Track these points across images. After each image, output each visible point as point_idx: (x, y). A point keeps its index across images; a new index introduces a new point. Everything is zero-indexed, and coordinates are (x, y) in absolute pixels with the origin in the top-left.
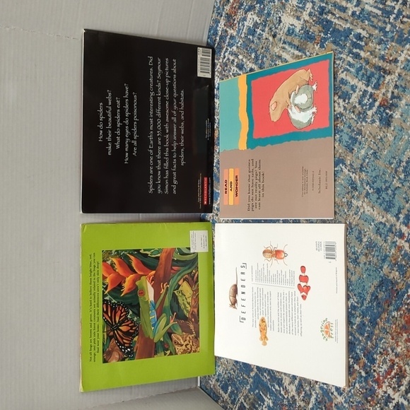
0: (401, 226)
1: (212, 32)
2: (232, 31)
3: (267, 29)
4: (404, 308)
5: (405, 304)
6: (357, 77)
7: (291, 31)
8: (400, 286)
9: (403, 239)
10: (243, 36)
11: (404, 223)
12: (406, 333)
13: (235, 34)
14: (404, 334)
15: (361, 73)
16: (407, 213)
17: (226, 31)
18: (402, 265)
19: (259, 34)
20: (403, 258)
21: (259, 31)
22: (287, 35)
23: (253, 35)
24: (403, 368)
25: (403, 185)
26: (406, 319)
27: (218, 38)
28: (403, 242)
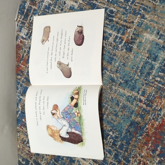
0: (141, 97)
1: (22, 7)
2: (35, 7)
3: (57, 7)
4: (144, 134)
5: (145, 132)
6: (112, 30)
7: (72, 8)
8: (142, 124)
9: (142, 103)
10: (42, 9)
11: (142, 95)
12: (146, 146)
13: (37, 8)
14: (145, 147)
15: (114, 28)
16: (143, 90)
17: (31, 7)
18: (142, 114)
19: (53, 9)
20: (143, 112)
21: (52, 7)
22: (70, 10)
23: (48, 9)
24: (146, 162)
25: (140, 78)
26: (146, 139)
27: (26, 10)
28: (142, 104)
